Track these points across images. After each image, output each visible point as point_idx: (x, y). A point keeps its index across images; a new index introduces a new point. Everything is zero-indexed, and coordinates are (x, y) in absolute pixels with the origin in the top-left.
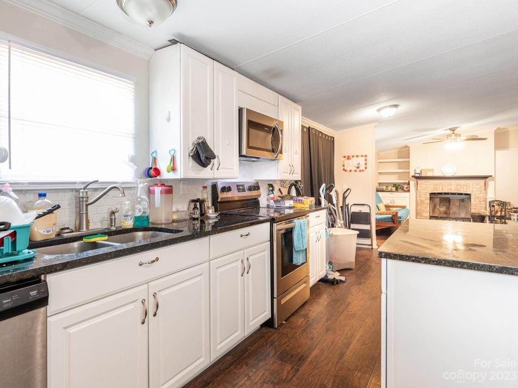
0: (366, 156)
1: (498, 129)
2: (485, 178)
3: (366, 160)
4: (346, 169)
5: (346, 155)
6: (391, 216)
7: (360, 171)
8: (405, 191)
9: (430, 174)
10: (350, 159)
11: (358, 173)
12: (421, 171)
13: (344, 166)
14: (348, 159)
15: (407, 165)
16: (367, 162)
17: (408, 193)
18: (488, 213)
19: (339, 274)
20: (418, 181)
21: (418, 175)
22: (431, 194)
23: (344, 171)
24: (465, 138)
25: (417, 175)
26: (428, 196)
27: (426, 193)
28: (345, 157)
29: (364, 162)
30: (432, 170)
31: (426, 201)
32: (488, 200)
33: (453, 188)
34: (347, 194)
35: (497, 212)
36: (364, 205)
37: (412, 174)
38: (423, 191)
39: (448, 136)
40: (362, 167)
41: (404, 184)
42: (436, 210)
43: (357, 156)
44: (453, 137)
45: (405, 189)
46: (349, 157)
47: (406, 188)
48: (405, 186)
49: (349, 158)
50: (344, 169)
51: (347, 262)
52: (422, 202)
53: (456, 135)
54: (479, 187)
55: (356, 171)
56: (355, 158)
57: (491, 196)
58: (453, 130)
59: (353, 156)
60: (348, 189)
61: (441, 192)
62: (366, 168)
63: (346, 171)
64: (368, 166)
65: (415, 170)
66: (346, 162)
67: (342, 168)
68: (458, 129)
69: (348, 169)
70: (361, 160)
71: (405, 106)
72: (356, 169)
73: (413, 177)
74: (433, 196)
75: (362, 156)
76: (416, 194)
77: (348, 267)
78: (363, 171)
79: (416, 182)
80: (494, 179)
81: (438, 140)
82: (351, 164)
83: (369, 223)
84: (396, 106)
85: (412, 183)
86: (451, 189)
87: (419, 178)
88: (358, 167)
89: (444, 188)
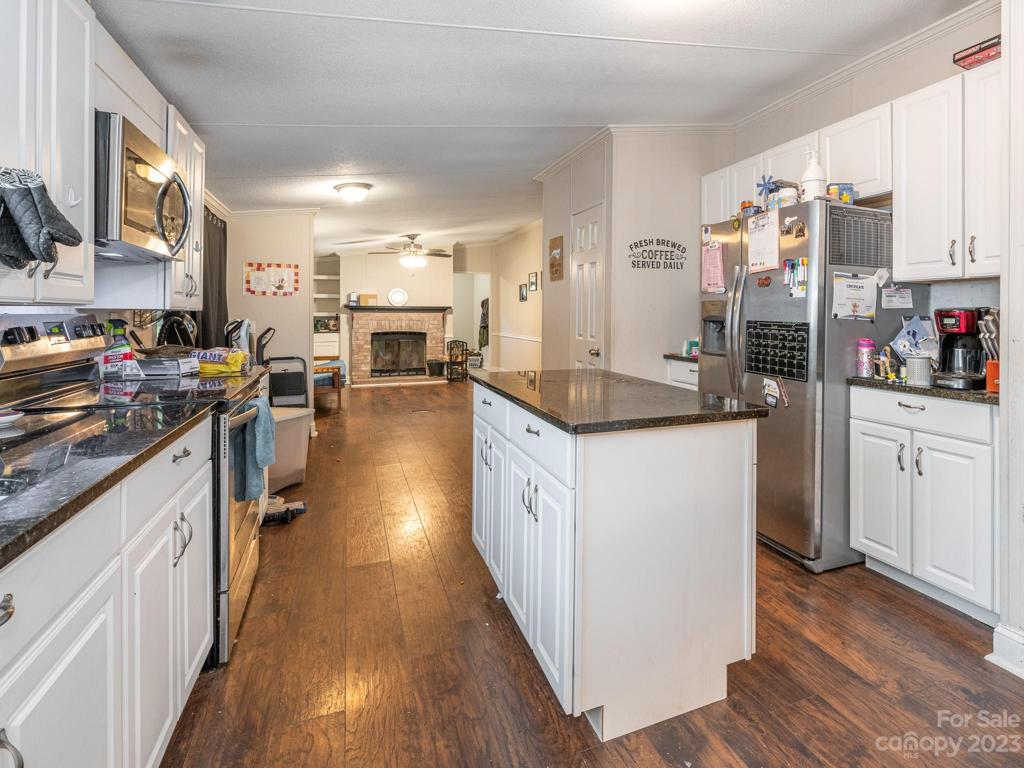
0: (297, 267)
1: (457, 244)
2: (443, 310)
3: (297, 274)
4: (252, 289)
5: (255, 262)
6: (331, 374)
7: (285, 294)
8: (331, 331)
9: (371, 303)
10: (264, 270)
11: (280, 298)
12: (359, 298)
13: (248, 282)
14: (258, 269)
15: (334, 286)
16: (300, 278)
17: (336, 335)
18: (447, 358)
19: (282, 500)
20: (355, 315)
21: (354, 304)
22: (373, 335)
23: (249, 293)
24: (426, 251)
25: (352, 304)
26: (369, 338)
27: (365, 334)
28: (251, 265)
29: (293, 278)
30: (375, 297)
31: (366, 346)
32: (447, 341)
33: (403, 324)
34: (267, 340)
35: (457, 357)
36: (292, 358)
37: (343, 301)
38: (361, 330)
39: (406, 246)
40: (288, 287)
41: (329, 318)
42: (378, 359)
43: (279, 266)
44: (413, 249)
45: (331, 327)
46: (260, 265)
47: (334, 326)
48: (332, 323)
49: (259, 267)
50: (248, 290)
51: (292, 472)
52: (360, 347)
53: (416, 246)
54: (436, 322)
55: (275, 294)
56: (273, 269)
57: (450, 336)
58: (412, 237)
59: (269, 265)
60: (270, 329)
61: (387, 331)
62: (296, 289)
63: (253, 292)
64: (300, 285)
65: (349, 296)
66: (254, 275)
67: (245, 286)
68: (419, 237)
69: (259, 290)
70: (288, 275)
71: (381, 189)
72: (274, 289)
73: (346, 306)
74: (376, 336)
75: (289, 266)
76: (351, 335)
77: (293, 481)
78: (291, 294)
79: (350, 316)
80: (451, 313)
81: (393, 249)
82: (266, 280)
83: (304, 391)
84: (368, 186)
85: (344, 318)
86: (401, 327)
87: (355, 308)
88: (280, 287)
89: (392, 324)
